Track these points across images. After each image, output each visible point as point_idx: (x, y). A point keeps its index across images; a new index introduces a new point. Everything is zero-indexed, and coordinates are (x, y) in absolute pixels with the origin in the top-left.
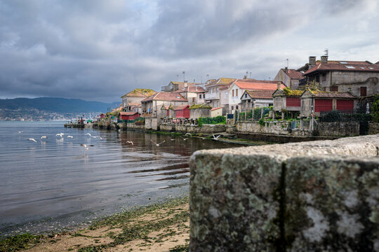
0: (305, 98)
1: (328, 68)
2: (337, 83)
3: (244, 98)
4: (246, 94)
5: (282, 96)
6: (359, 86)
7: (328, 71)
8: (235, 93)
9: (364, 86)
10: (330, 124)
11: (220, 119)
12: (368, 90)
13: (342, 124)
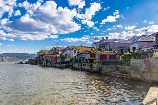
0: (96, 54)
1: (108, 42)
2: (112, 48)
3: (78, 54)
4: (78, 52)
5: (88, 53)
6: (120, 49)
7: (108, 43)
8: (75, 51)
9: (122, 49)
10: (105, 65)
11: (68, 62)
12: (123, 50)
13: (110, 66)
